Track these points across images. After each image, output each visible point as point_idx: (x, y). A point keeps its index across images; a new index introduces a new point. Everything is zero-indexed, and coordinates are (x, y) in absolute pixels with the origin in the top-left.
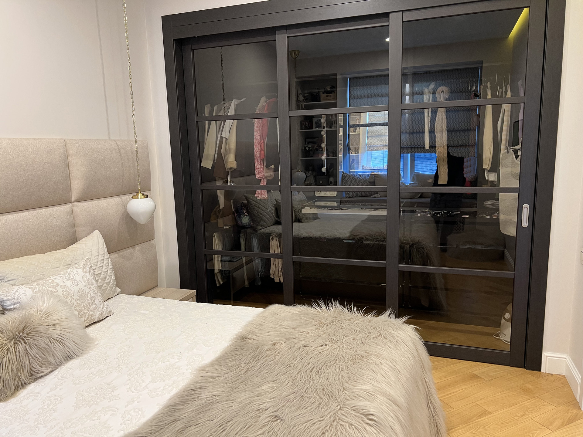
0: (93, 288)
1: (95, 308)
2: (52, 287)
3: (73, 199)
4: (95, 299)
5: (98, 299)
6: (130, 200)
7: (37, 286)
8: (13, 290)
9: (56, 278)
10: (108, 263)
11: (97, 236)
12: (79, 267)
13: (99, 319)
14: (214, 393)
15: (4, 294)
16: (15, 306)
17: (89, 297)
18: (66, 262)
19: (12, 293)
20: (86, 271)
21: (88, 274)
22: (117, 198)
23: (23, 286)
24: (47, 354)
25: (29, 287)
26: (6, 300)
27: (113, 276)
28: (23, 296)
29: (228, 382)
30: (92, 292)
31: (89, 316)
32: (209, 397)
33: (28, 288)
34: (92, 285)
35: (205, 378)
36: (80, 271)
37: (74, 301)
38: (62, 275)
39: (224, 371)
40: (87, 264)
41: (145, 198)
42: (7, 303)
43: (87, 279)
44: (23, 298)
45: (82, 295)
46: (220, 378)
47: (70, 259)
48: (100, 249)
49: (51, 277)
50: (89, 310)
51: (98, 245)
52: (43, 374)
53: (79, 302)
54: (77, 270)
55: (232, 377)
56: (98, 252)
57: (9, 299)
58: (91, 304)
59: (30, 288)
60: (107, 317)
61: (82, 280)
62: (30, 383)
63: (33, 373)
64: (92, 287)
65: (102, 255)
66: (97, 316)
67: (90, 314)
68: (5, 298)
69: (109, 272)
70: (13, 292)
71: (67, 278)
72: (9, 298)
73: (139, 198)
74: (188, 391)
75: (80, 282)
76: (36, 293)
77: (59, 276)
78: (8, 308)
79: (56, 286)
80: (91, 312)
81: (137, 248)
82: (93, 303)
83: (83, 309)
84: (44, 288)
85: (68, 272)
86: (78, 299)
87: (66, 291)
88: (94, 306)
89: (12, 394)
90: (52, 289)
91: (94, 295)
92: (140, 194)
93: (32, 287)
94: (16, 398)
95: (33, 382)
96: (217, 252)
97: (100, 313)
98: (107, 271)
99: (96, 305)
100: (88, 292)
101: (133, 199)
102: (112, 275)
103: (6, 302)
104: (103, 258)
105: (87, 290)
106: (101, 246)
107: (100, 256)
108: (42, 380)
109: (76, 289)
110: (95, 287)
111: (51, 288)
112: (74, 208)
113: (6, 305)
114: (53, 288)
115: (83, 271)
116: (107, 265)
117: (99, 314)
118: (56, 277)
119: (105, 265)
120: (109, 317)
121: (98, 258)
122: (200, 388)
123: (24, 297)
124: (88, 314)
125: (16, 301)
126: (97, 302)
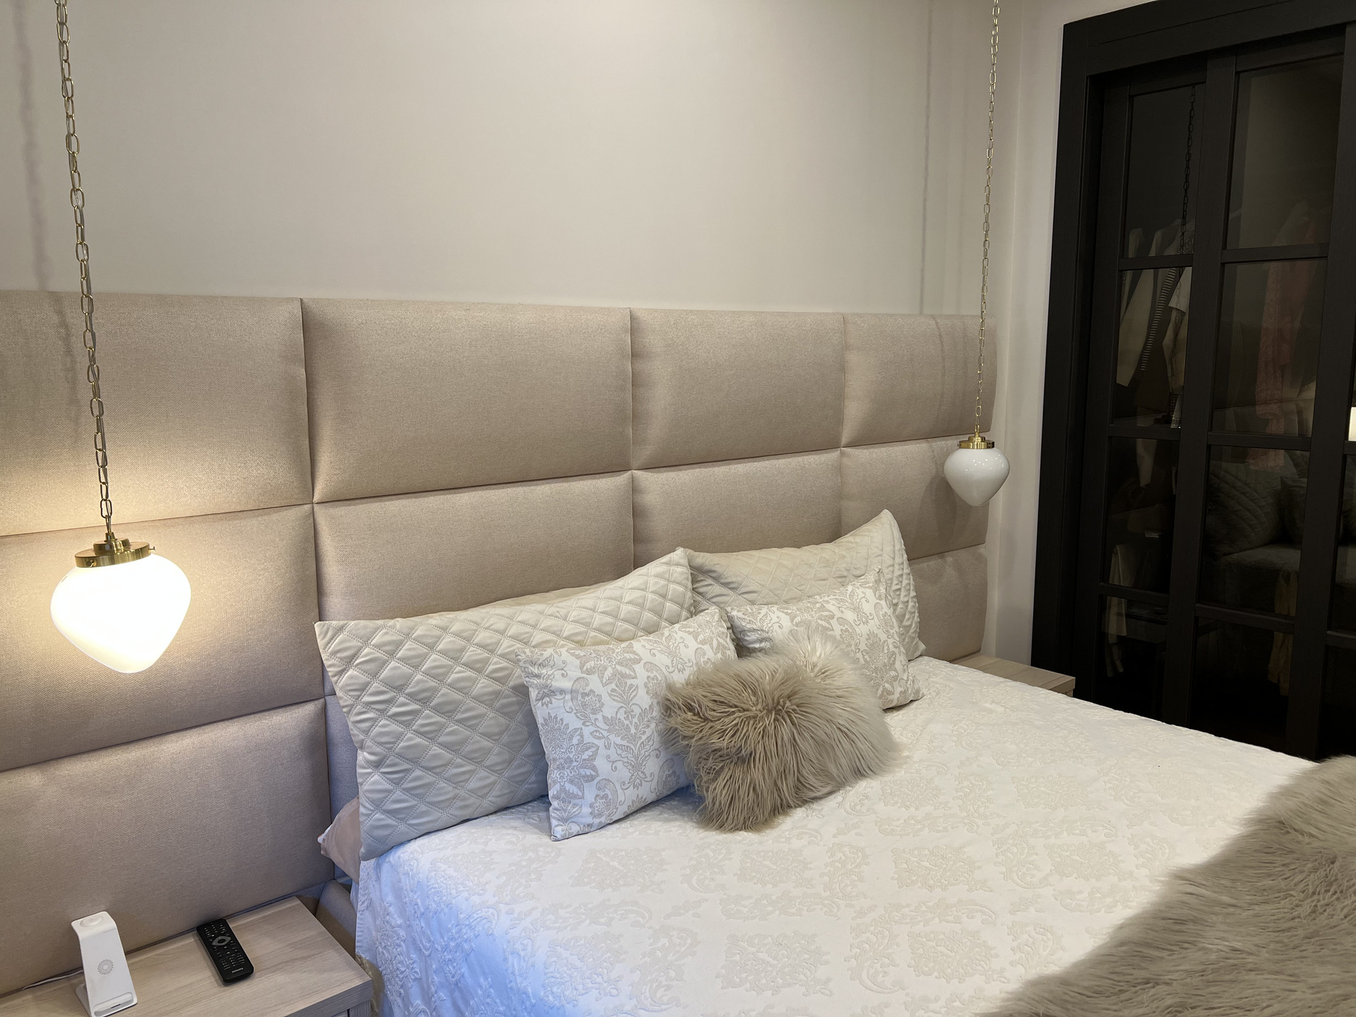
0: (893, 633)
1: (895, 678)
2: (823, 618)
3: (844, 440)
4: (895, 658)
5: (900, 660)
6: (953, 451)
7: (798, 612)
8: (759, 613)
9: (828, 602)
10: (909, 584)
11: (890, 524)
12: (867, 586)
13: (899, 704)
14: (1238, 945)
15: (746, 617)
16: (763, 645)
17: (886, 651)
18: (839, 571)
19: (758, 618)
20: (880, 596)
21: (883, 603)
22: (924, 445)
23: (775, 608)
24: (825, 756)
25: (786, 611)
26: (749, 631)
27: (917, 614)
28: (776, 627)
29: (1268, 928)
30: (890, 641)
31: (883, 692)
32: (1225, 949)
33: (783, 612)
34: (892, 627)
35: (1201, 900)
36: (869, 593)
37: (859, 655)
38: (837, 597)
39: (1248, 897)
40: (880, 580)
41: (988, 447)
42: (749, 636)
43: (883, 613)
44: (776, 631)
45: (874, 644)
46: (1238, 911)
47: (844, 565)
48: (897, 552)
49: (818, 597)
50: (885, 680)
51: (892, 543)
52: (818, 794)
53: (868, 659)
54: (863, 590)
55: (1274, 917)
56: (894, 559)
57: (754, 630)
58: (888, 667)
59: (787, 614)
60: (912, 701)
61: (873, 613)
62: (796, 807)
63: (801, 787)
64: (891, 631)
65: (899, 565)
66: (896, 695)
67: (885, 689)
68: (748, 626)
69: (911, 604)
70: (760, 616)
71: (847, 604)
72: (755, 627)
73: (976, 447)
74: (1164, 919)
75: (871, 618)
76: (797, 625)
77: (832, 597)
78: (751, 646)
79: (830, 618)
80: (887, 685)
81: (949, 559)
82: (891, 665)
83: (874, 674)
84: (810, 618)
85: (849, 592)
86: (867, 653)
87: (847, 630)
88: (893, 673)
89: (766, 820)
90: (824, 623)
91: (894, 650)
92: (978, 440)
93: (789, 611)
94: (776, 830)
95: (800, 806)
96: (1118, 591)
97: (902, 689)
98: (908, 602)
99: (896, 670)
100: (884, 642)
101: (960, 448)
102: (915, 612)
103: (749, 634)
104: (900, 573)
105: (883, 637)
106: (898, 547)
107: (897, 567)
108: (815, 806)
109: (862, 630)
110: (897, 632)
111: (821, 619)
112: (845, 460)
113: (746, 640)
114: (824, 620)
115: (875, 595)
116: (908, 587)
117: (901, 692)
118: (826, 599)
119: (905, 587)
120: (915, 703)
121: (893, 572)
122: (1193, 921)
123: (779, 630)
124: (881, 689)
125: (765, 635)
126: (898, 665)
